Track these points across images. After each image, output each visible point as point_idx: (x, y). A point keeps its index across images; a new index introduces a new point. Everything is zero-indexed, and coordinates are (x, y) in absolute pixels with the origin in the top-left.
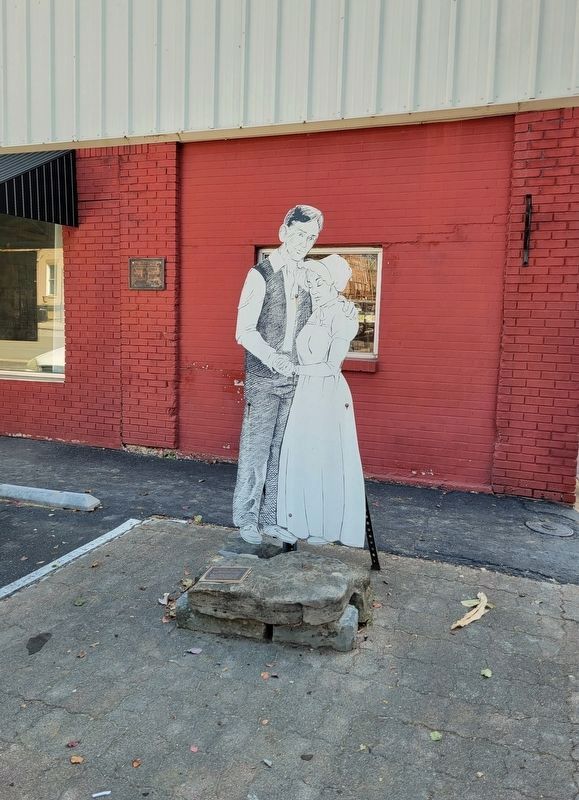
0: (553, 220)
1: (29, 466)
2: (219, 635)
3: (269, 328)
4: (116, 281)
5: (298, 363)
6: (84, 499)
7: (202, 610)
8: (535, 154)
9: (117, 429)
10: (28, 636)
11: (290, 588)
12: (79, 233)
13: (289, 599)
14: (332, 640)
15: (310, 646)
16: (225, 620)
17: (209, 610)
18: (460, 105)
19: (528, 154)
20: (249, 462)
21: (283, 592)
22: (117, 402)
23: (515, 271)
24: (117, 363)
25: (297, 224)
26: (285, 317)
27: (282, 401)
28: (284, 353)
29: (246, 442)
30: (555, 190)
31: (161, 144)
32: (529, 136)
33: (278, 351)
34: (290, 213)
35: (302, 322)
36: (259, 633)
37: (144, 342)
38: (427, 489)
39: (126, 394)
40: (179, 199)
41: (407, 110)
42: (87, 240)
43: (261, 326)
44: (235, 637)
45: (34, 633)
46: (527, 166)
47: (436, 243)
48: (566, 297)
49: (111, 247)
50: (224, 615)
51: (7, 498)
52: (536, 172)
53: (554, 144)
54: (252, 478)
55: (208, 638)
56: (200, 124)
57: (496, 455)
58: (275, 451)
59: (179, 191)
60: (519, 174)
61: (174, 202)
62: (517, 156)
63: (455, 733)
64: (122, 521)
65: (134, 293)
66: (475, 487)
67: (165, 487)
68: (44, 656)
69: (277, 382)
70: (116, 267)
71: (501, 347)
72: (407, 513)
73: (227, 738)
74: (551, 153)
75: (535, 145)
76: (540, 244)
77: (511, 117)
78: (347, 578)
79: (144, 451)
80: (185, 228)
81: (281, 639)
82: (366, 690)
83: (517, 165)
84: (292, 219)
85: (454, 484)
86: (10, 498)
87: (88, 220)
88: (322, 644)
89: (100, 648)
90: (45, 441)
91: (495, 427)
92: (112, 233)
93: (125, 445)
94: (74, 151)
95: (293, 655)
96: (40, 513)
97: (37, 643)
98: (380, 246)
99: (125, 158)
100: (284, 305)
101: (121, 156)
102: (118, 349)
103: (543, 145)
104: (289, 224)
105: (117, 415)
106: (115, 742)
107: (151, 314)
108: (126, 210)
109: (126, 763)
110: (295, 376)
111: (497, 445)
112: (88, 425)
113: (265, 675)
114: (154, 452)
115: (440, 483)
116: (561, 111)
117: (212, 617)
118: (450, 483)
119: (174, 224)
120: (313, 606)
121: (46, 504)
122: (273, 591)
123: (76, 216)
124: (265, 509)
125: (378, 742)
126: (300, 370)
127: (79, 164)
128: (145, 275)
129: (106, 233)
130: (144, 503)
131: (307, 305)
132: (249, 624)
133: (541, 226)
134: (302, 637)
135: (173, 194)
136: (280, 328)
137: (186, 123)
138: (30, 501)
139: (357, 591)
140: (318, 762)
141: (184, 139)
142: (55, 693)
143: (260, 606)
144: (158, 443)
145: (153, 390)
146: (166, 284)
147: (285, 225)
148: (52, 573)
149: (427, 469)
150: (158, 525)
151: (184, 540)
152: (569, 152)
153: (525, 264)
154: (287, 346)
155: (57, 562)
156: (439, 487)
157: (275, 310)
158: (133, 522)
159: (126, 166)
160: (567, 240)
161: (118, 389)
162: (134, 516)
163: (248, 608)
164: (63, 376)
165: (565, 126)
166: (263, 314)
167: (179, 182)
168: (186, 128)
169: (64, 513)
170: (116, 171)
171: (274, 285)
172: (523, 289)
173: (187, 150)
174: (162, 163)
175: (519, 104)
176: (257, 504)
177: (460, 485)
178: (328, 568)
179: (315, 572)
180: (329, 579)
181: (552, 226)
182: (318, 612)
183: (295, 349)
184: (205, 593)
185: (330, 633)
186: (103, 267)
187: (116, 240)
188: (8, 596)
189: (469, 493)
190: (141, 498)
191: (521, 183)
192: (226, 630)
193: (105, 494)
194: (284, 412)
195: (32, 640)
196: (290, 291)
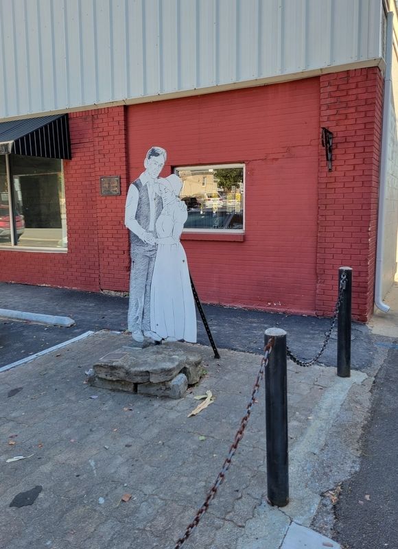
0: (346, 142)
1: (44, 302)
2: (110, 390)
3: (141, 218)
4: (93, 191)
5: (157, 237)
6: (64, 320)
7: (100, 376)
8: (333, 100)
9: (97, 280)
10: (11, 389)
11: (145, 363)
12: (72, 163)
13: (143, 369)
14: (168, 392)
15: (157, 396)
16: (112, 381)
17: (103, 376)
18: (286, 73)
19: (329, 101)
20: (135, 295)
21: (141, 365)
22: (97, 264)
23: (324, 175)
24: (96, 240)
25: (153, 158)
26: (149, 211)
27: (150, 259)
28: (150, 232)
29: (133, 283)
30: (346, 122)
31: (115, 107)
32: (329, 89)
33: (147, 231)
34: (149, 152)
35: (158, 214)
36: (131, 389)
37: (110, 227)
38: (276, 313)
39: (101, 259)
40: (127, 139)
41: (254, 78)
42: (76, 167)
43: (137, 217)
44: (119, 391)
45: (15, 387)
46: (329, 108)
47: (277, 159)
48: (356, 190)
49: (91, 170)
50: (110, 378)
51: (25, 320)
52: (334, 112)
53: (345, 93)
54: (137, 304)
55: (104, 391)
56: (136, 94)
57: (317, 291)
58: (148, 288)
59: (126, 135)
60: (323, 113)
61: (123, 141)
62: (323, 102)
63: (213, 437)
64: (84, 332)
65: (104, 198)
66: (305, 312)
67: (116, 313)
68: (15, 398)
69: (147, 249)
70: (93, 183)
71: (318, 224)
72: (255, 328)
73: (91, 436)
74: (343, 99)
75: (333, 94)
76: (339, 157)
77: (317, 78)
78: (181, 359)
79: (113, 293)
80: (131, 157)
81: (142, 392)
82: (177, 417)
83: (323, 108)
84: (150, 155)
85: (293, 311)
86: (27, 320)
87: (77, 155)
88: (163, 394)
89: (45, 395)
90: (57, 288)
91: (316, 274)
92: (90, 162)
93: (102, 290)
94: (67, 114)
95: (146, 400)
96: (39, 328)
97: (14, 392)
98: (244, 163)
99: (95, 116)
100: (148, 204)
101: (93, 115)
102: (96, 232)
103: (338, 94)
104: (149, 158)
105: (97, 272)
106: (34, 436)
107: (113, 210)
108: (97, 148)
109: (35, 445)
110: (156, 245)
111: (318, 285)
112: (80, 278)
113: (126, 409)
114: (118, 294)
115: (284, 310)
116: (348, 72)
117: (105, 379)
118: (291, 310)
119: (124, 155)
120: (155, 372)
121: (45, 323)
122: (136, 365)
123: (70, 153)
124: (144, 322)
125: (169, 440)
126: (159, 241)
127: (70, 122)
128: (109, 186)
129: (87, 162)
130: (101, 323)
131: (160, 204)
132: (125, 384)
133: (339, 145)
134: (152, 390)
135: (123, 137)
136: (147, 217)
137: (129, 93)
138: (37, 321)
139: (188, 366)
140: (133, 448)
141: (128, 103)
142: (13, 415)
143: (127, 373)
144: (121, 289)
145: (116, 256)
146: (121, 191)
147: (147, 159)
148: (34, 359)
149: (277, 302)
150: (103, 335)
151: (114, 342)
152: (354, 97)
153: (330, 170)
154: (151, 228)
155: (39, 354)
156: (284, 313)
157: (144, 207)
158: (90, 333)
159: (96, 122)
160: (355, 153)
161: (97, 256)
162: (91, 330)
163: (122, 374)
164: (67, 249)
165: (350, 81)
166: (138, 210)
167: (126, 129)
168: (128, 96)
169: (54, 328)
170: (91, 125)
171: (143, 193)
172: (329, 186)
173: (131, 110)
174: (116, 119)
175: (321, 69)
176: (140, 319)
177: (297, 311)
178: (172, 353)
179: (163, 355)
180: (170, 359)
181: (346, 145)
182: (156, 376)
183: (155, 229)
184: (101, 366)
185: (166, 388)
186: (87, 183)
187: (92, 166)
188: (8, 370)
189: (302, 316)
190: (100, 320)
191: (325, 119)
192: (114, 387)
193: (80, 317)
194: (152, 265)
195: (12, 391)
196: (152, 196)
